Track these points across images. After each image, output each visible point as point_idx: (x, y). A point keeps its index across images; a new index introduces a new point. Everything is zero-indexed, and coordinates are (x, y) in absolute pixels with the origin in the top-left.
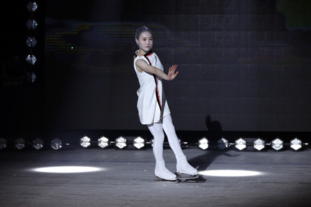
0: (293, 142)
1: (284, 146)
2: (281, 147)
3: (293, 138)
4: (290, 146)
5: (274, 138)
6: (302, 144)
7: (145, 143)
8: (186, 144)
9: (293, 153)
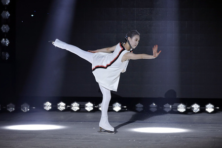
4: (205, 109)
5: (193, 104)
6: (214, 108)
7: (94, 107)
8: (125, 108)
9: (208, 114)
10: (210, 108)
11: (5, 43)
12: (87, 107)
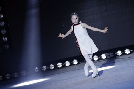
0: (126, 51)
1: (122, 53)
2: (121, 54)
3: (125, 49)
4: (125, 53)
5: (117, 51)
6: (130, 51)
7: (62, 65)
8: (80, 62)
9: (127, 55)
10: (127, 51)
11: (5, 39)
12: (58, 65)
